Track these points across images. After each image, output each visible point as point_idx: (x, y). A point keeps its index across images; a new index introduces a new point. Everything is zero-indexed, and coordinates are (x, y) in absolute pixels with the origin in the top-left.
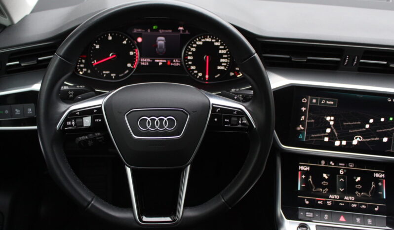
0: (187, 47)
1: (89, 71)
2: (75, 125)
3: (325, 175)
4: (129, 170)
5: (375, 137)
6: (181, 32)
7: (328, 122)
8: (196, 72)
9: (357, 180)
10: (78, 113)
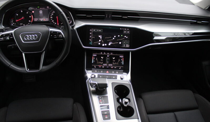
0: (50, 14)
1: (15, 24)
2: (3, 39)
3: (102, 57)
4: (24, 54)
5: (116, 42)
6: (48, 9)
7: (100, 38)
8: (54, 22)
9: (113, 59)
10: (4, 35)
